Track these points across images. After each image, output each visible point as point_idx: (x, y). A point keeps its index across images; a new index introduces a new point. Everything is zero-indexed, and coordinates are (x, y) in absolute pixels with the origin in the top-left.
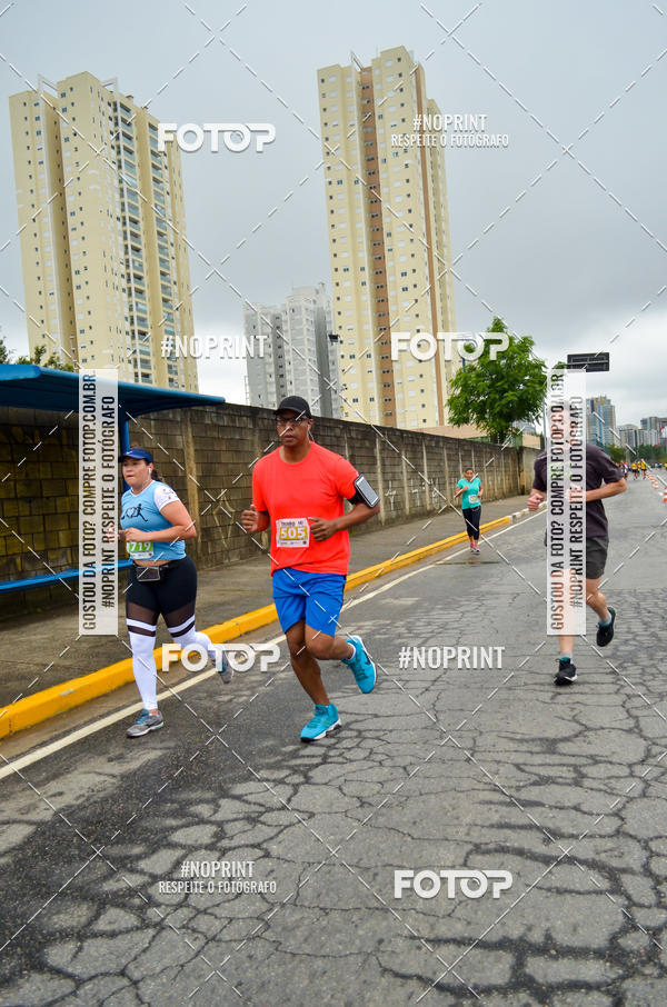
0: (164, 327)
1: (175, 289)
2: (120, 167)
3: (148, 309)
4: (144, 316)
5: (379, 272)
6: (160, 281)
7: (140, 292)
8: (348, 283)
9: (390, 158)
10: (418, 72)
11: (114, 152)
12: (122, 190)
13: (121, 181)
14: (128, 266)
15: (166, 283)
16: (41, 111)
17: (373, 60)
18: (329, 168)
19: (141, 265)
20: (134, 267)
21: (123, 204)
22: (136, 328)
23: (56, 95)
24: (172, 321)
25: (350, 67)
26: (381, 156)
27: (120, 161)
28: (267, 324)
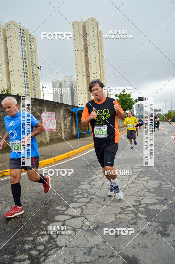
0: (33, 86)
1: (35, 76)
3: (29, 81)
4: (28, 83)
5: (88, 73)
7: (27, 77)
8: (80, 75)
9: (90, 45)
10: (97, 23)
11: (20, 41)
12: (22, 51)
13: (22, 49)
14: (24, 70)
15: (33, 75)
16: (1, 30)
17: (86, 20)
18: (75, 47)
19: (27, 70)
20: (26, 70)
21: (23, 54)
22: (26, 86)
23: (5, 26)
24: (35, 84)
25: (80, 22)
26: (88, 44)
27: (22, 43)
28: (58, 85)
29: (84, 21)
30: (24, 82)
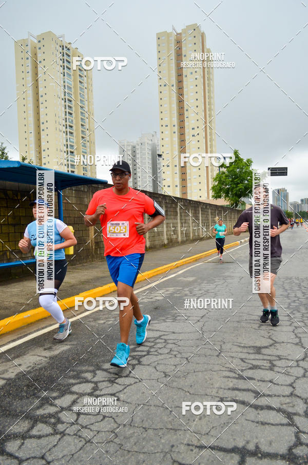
0: (82, 150)
1: (87, 132)
2: (64, 75)
3: (75, 141)
4: (73, 144)
5: (182, 128)
6: (81, 129)
7: (71, 133)
8: (167, 132)
9: (189, 75)
10: (203, 35)
11: (62, 69)
12: (65, 86)
13: (64, 82)
14: (66, 121)
15: (83, 130)
16: (29, 48)
17: (182, 30)
18: (160, 79)
19: (72, 121)
20: (69, 122)
21: (65, 92)
22: (69, 150)
23: (36, 41)
24: (86, 147)
25: (171, 33)
26: (184, 74)
27: (64, 73)
28: (129, 150)
29: (179, 32)
30: (65, 143)
